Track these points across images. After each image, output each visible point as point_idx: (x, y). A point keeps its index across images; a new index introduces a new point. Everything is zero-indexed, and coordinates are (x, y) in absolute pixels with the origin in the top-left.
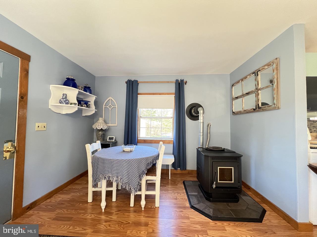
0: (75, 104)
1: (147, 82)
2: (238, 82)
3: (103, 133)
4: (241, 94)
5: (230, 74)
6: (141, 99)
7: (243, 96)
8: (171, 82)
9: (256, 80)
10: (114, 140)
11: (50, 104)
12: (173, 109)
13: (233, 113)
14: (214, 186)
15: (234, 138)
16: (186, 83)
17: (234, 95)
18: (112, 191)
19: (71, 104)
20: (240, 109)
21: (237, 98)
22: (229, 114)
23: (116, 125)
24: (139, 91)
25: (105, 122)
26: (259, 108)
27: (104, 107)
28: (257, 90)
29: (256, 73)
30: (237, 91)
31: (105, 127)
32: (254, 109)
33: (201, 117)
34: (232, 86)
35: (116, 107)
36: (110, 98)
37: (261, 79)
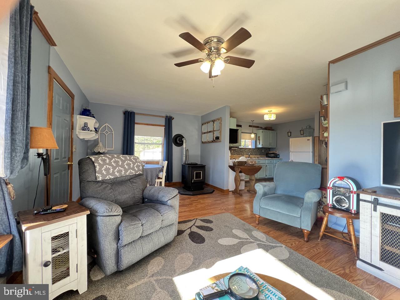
0: (93, 131)
1: (144, 114)
2: (205, 124)
4: (207, 131)
5: (202, 116)
7: (208, 132)
8: (163, 117)
9: (213, 125)
11: (77, 131)
12: (163, 138)
13: (202, 142)
14: (193, 181)
15: (202, 157)
16: (173, 119)
17: (203, 131)
19: (91, 131)
20: (206, 140)
21: (205, 133)
22: (200, 143)
23: (113, 149)
24: (136, 121)
26: (214, 141)
27: (100, 132)
28: (214, 131)
29: (213, 121)
30: (205, 128)
32: (212, 141)
33: (184, 145)
34: (202, 125)
35: (113, 133)
36: (107, 124)
37: (215, 125)
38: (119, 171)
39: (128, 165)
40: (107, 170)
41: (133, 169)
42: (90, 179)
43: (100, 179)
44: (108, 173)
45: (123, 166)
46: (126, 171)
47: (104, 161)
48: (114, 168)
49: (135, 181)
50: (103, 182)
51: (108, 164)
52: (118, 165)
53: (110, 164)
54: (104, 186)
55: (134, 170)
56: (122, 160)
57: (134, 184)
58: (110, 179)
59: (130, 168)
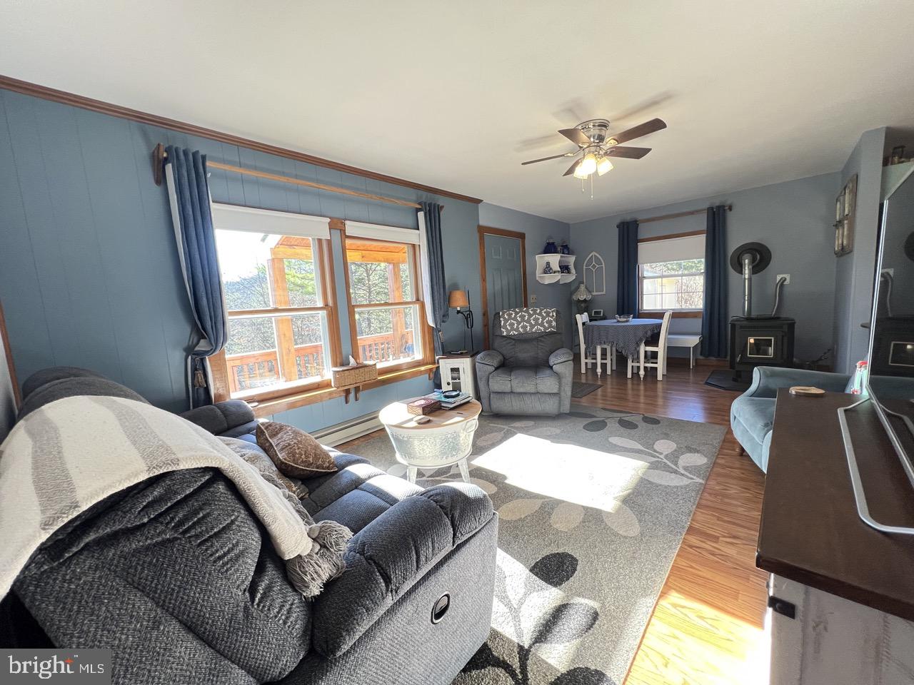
0: (559, 272)
3: (586, 305)
6: (643, 248)
7: (838, 224)
8: (702, 211)
9: (844, 200)
10: (602, 315)
11: (537, 275)
13: (835, 253)
16: (730, 208)
18: (606, 364)
19: (555, 272)
23: (604, 293)
24: (640, 236)
25: (589, 291)
26: (842, 249)
27: (584, 267)
28: (844, 217)
29: (846, 188)
30: (839, 211)
31: (589, 297)
34: (837, 200)
35: (603, 266)
36: (593, 253)
38: (524, 327)
39: (536, 320)
40: (512, 325)
41: (542, 325)
42: (497, 334)
43: (505, 334)
44: (512, 329)
45: (528, 321)
46: (532, 326)
47: (510, 315)
48: (519, 323)
49: (543, 339)
50: (508, 337)
51: (513, 319)
52: (523, 320)
53: (515, 319)
54: (508, 341)
55: (544, 326)
56: (529, 314)
57: (540, 343)
58: (514, 335)
59: (537, 324)
